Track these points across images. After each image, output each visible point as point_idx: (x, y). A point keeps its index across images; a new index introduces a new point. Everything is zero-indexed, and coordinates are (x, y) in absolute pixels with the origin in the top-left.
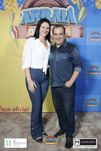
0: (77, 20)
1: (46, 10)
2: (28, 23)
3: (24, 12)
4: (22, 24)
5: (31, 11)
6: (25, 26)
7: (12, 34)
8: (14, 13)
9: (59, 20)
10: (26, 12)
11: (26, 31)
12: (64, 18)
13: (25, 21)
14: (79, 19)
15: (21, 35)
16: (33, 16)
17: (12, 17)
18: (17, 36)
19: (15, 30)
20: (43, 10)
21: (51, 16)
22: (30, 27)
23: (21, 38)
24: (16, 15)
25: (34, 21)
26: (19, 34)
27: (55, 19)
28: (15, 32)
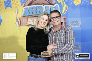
1: (40, 7)
3: (25, 9)
4: (24, 17)
5: (30, 8)
8: (18, 9)
10: (27, 8)
11: (26, 21)
13: (26, 14)
15: (23, 24)
16: (31, 11)
17: (17, 12)
18: (20, 24)
19: (19, 20)
20: (38, 7)
22: (29, 18)
23: (23, 26)
26: (21, 23)
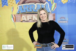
0: (51, 10)
2: (22, 13)
3: (19, 7)
4: (18, 14)
5: (24, 6)
6: (20, 15)
8: (13, 7)
10: (21, 6)
11: (20, 17)
13: (20, 12)
14: (52, 10)
15: (18, 20)
17: (12, 9)
18: (15, 20)
19: (14, 17)
22: (23, 15)
23: (17, 21)
25: (25, 11)
26: (16, 19)
28: (14, 18)
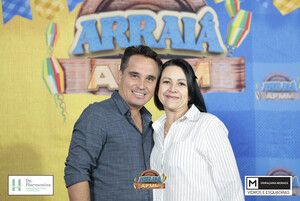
0: (226, 42)
1: (143, 18)
2: (94, 53)
3: (83, 24)
4: (79, 55)
5: (104, 21)
6: (86, 60)
7: (51, 80)
9: (178, 43)
10: (91, 22)
11: (87, 73)
12: (190, 38)
13: (87, 47)
14: (232, 41)
15: (74, 83)
16: (107, 35)
17: (50, 36)
18: (64, 85)
19: (59, 70)
21: (157, 33)
22: (98, 61)
23: (74, 91)
24: (61, 31)
26: (68, 80)
27: (168, 42)
28: (56, 77)
